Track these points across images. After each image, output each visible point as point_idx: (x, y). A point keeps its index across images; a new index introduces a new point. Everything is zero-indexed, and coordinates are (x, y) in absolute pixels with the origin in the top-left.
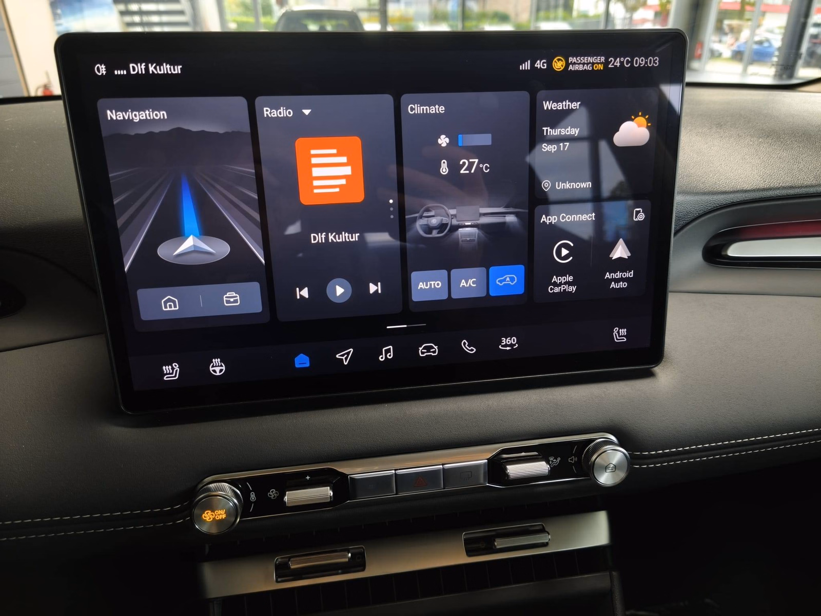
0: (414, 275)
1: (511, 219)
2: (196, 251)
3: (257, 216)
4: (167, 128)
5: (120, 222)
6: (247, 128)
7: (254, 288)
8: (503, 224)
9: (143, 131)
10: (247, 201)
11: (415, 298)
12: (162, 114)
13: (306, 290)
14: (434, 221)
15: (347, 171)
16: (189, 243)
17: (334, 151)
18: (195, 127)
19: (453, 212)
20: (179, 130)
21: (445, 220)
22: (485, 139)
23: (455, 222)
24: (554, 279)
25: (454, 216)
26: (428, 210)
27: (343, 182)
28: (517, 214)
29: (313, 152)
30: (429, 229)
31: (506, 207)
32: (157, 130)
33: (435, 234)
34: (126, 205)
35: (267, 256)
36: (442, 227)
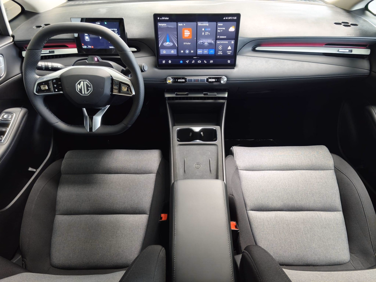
0: (198, 50)
1: (213, 42)
2: (168, 44)
3: (177, 40)
4: (166, 27)
5: (159, 40)
6: (176, 27)
7: (176, 50)
8: (211, 43)
9: (163, 27)
10: (175, 37)
11: (198, 53)
12: (166, 25)
13: (183, 51)
14: (201, 42)
15: (189, 33)
16: (168, 43)
17: (188, 30)
18: (170, 27)
19: (204, 40)
20: (168, 27)
21: (203, 42)
22: (209, 29)
23: (204, 42)
24: (219, 52)
25: (204, 41)
26: (200, 40)
27: (189, 35)
28: (214, 41)
29: (185, 30)
30: (200, 43)
31: (212, 40)
32: (165, 27)
33: (201, 44)
34: (160, 37)
35: (178, 46)
36: (202, 43)
